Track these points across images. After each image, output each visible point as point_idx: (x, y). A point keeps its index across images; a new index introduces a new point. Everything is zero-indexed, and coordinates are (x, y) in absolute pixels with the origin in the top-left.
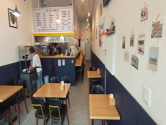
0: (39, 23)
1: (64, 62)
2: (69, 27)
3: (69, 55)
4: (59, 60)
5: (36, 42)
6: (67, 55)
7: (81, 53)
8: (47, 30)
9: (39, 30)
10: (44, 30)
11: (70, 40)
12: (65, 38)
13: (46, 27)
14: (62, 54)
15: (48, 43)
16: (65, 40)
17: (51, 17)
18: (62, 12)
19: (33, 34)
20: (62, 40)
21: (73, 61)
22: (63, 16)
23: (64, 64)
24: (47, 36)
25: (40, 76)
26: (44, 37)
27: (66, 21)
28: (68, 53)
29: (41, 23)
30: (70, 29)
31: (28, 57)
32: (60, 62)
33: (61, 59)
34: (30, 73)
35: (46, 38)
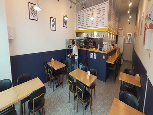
0: (79, 22)
1: (96, 56)
2: (103, 23)
3: (101, 50)
4: (91, 53)
5: (76, 37)
6: (99, 50)
7: (117, 50)
8: (84, 27)
9: (79, 28)
10: (82, 27)
11: (104, 35)
12: (98, 34)
13: (83, 25)
14: (94, 48)
15: (84, 38)
16: (98, 35)
17: (88, 16)
18: (97, 9)
19: (75, 31)
20: (95, 35)
21: (104, 56)
22: (98, 13)
23: (95, 58)
24: (84, 32)
25: (77, 62)
26: (82, 33)
27: (101, 17)
28: (100, 49)
29: (80, 22)
30: (103, 25)
31: (71, 46)
32: (92, 55)
33: (94, 52)
34: (71, 58)
35: (83, 33)
